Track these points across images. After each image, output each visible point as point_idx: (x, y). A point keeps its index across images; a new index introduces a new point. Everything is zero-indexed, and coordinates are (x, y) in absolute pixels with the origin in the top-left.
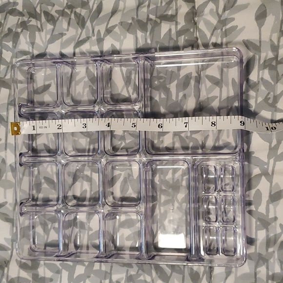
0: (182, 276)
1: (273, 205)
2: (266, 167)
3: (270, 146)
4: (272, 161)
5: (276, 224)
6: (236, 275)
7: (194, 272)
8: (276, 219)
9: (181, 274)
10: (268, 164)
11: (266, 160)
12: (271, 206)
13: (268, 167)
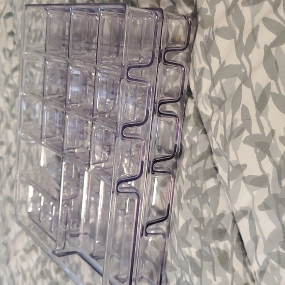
0: (212, 262)
1: (263, 116)
2: (243, 70)
3: (235, 40)
4: (243, 58)
5: (275, 141)
6: (264, 238)
7: (222, 253)
8: (273, 132)
9: (210, 261)
10: (242, 65)
11: (238, 62)
12: (262, 118)
13: (245, 68)
